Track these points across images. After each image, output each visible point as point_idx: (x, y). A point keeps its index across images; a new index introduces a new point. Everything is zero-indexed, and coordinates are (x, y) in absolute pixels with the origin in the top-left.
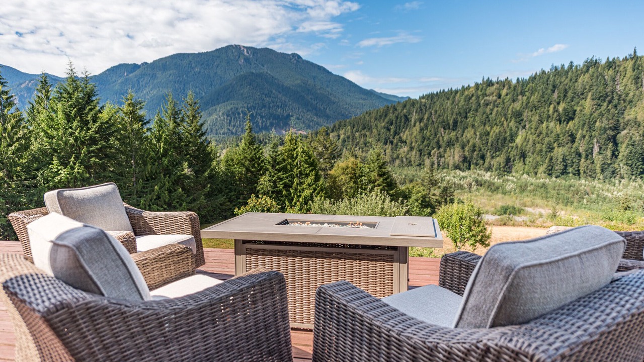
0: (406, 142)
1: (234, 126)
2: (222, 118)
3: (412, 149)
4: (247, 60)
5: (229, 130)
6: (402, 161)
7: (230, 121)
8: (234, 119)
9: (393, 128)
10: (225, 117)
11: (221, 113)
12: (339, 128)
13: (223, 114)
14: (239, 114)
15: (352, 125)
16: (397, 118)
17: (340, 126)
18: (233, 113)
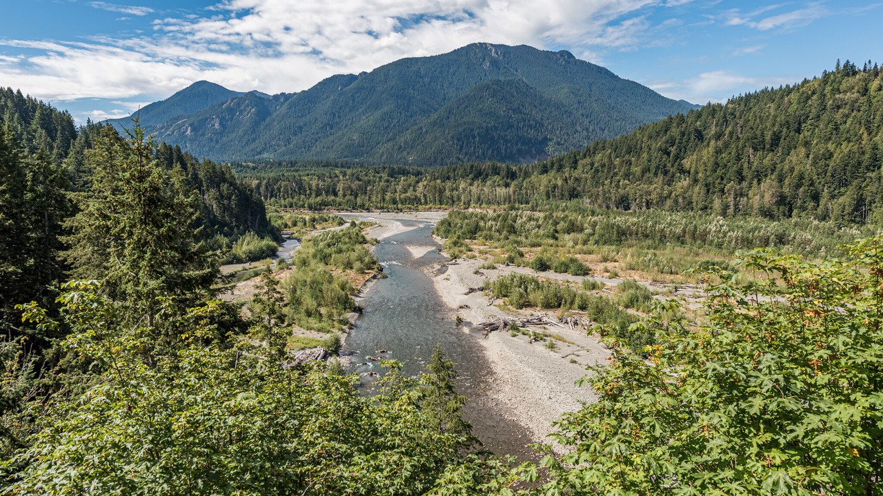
0: (689, 172)
1: (466, 154)
2: (451, 142)
3: (696, 181)
4: (494, 63)
5: (459, 159)
6: (676, 202)
7: (462, 147)
8: (467, 144)
9: (673, 150)
10: (455, 141)
11: (449, 137)
12: (594, 153)
13: (453, 137)
14: (474, 137)
15: (614, 147)
16: (683, 134)
17: (595, 149)
18: (466, 136)
